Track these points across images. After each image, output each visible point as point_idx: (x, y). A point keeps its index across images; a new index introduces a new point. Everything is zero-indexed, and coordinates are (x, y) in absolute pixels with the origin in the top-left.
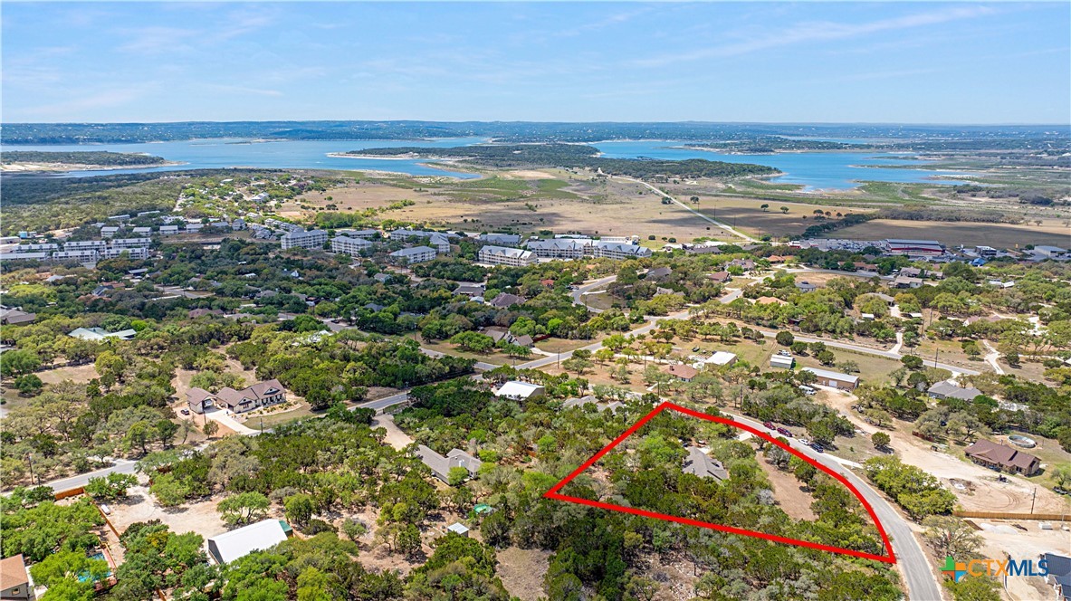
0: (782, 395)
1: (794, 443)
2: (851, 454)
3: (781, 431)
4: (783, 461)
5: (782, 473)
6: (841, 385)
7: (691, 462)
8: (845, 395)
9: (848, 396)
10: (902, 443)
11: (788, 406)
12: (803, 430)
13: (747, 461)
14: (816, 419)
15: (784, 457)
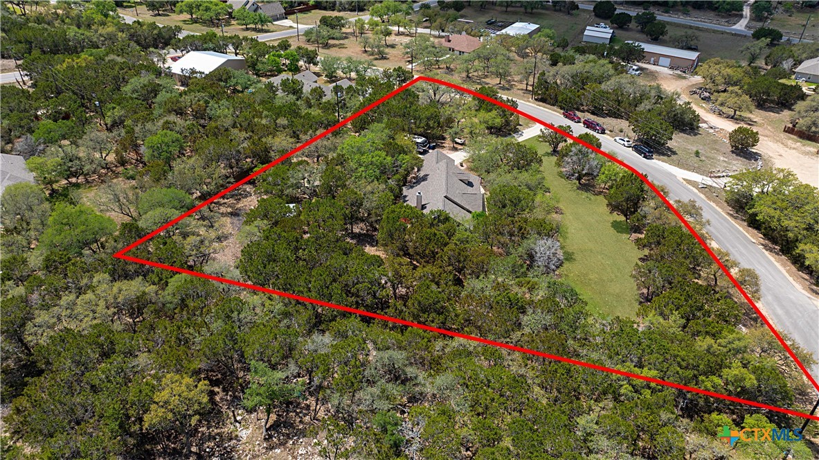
0: (596, 71)
1: (608, 143)
2: (696, 162)
3: (588, 124)
4: (587, 174)
5: (584, 195)
6: (675, 64)
7: (425, 178)
8: (680, 77)
9: (685, 78)
10: (771, 144)
11: (603, 86)
12: (624, 124)
13: (525, 176)
14: (644, 106)
15: (591, 168)
